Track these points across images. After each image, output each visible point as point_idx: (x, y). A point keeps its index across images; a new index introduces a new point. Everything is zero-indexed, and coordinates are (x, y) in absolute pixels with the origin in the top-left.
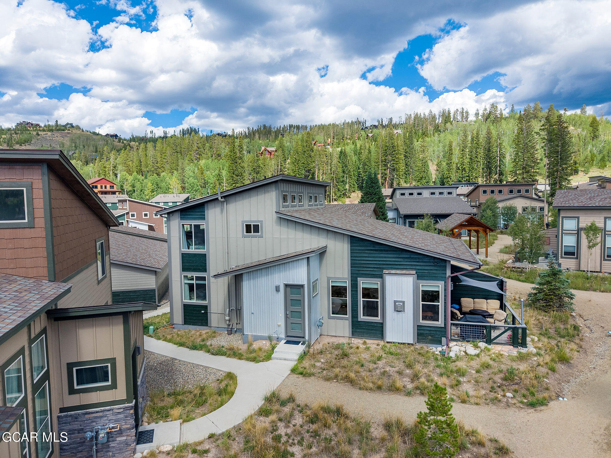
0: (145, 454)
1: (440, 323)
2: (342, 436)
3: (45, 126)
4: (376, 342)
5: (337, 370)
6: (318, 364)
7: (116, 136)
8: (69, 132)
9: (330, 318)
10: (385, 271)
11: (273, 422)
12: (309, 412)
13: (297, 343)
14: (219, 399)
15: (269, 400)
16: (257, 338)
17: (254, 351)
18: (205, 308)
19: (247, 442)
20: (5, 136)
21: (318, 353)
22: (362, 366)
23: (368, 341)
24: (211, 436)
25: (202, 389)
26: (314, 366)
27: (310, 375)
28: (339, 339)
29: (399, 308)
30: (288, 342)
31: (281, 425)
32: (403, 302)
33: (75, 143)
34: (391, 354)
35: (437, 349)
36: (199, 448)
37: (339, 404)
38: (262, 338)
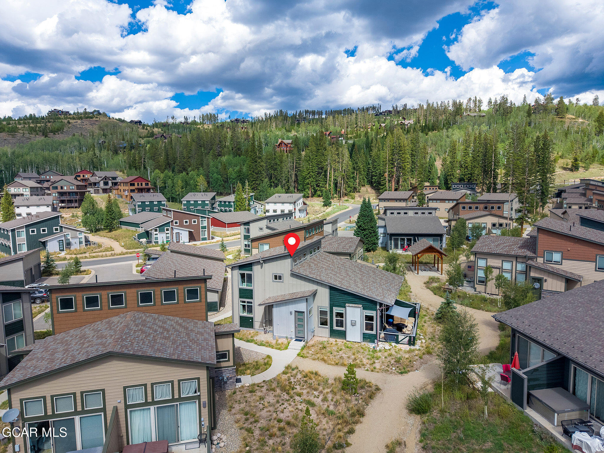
0: (239, 386)
1: (374, 332)
2: (316, 383)
3: (74, 113)
4: (342, 340)
5: (318, 355)
6: (310, 352)
7: (140, 122)
8: (97, 119)
9: (319, 327)
10: (347, 305)
11: (288, 377)
12: (304, 373)
13: (301, 341)
14: (265, 367)
15: (287, 368)
16: (280, 337)
17: (279, 344)
18: (252, 318)
19: (278, 384)
20: (40, 125)
21: (311, 346)
22: (331, 353)
23: (338, 340)
24: (264, 381)
25: (257, 362)
26: (308, 353)
27: (306, 357)
28: (323, 338)
29: (353, 324)
30: (296, 340)
31: (292, 378)
32: (356, 321)
33: (103, 130)
34: (348, 347)
35: (371, 345)
36: (260, 385)
37: (316, 370)
38: (283, 337)
